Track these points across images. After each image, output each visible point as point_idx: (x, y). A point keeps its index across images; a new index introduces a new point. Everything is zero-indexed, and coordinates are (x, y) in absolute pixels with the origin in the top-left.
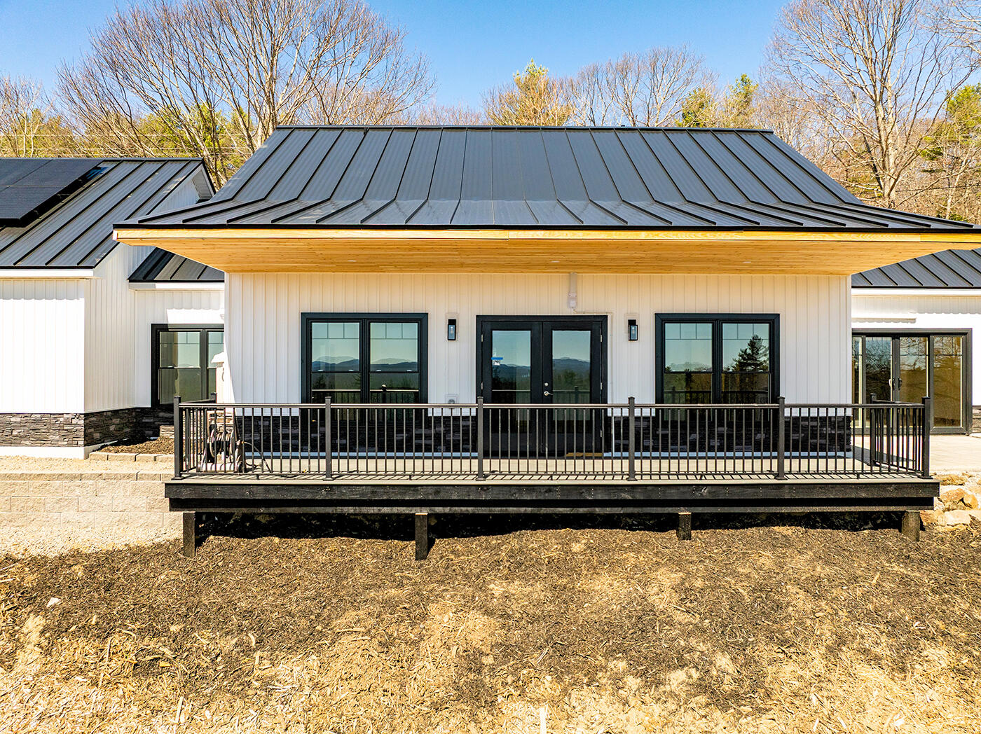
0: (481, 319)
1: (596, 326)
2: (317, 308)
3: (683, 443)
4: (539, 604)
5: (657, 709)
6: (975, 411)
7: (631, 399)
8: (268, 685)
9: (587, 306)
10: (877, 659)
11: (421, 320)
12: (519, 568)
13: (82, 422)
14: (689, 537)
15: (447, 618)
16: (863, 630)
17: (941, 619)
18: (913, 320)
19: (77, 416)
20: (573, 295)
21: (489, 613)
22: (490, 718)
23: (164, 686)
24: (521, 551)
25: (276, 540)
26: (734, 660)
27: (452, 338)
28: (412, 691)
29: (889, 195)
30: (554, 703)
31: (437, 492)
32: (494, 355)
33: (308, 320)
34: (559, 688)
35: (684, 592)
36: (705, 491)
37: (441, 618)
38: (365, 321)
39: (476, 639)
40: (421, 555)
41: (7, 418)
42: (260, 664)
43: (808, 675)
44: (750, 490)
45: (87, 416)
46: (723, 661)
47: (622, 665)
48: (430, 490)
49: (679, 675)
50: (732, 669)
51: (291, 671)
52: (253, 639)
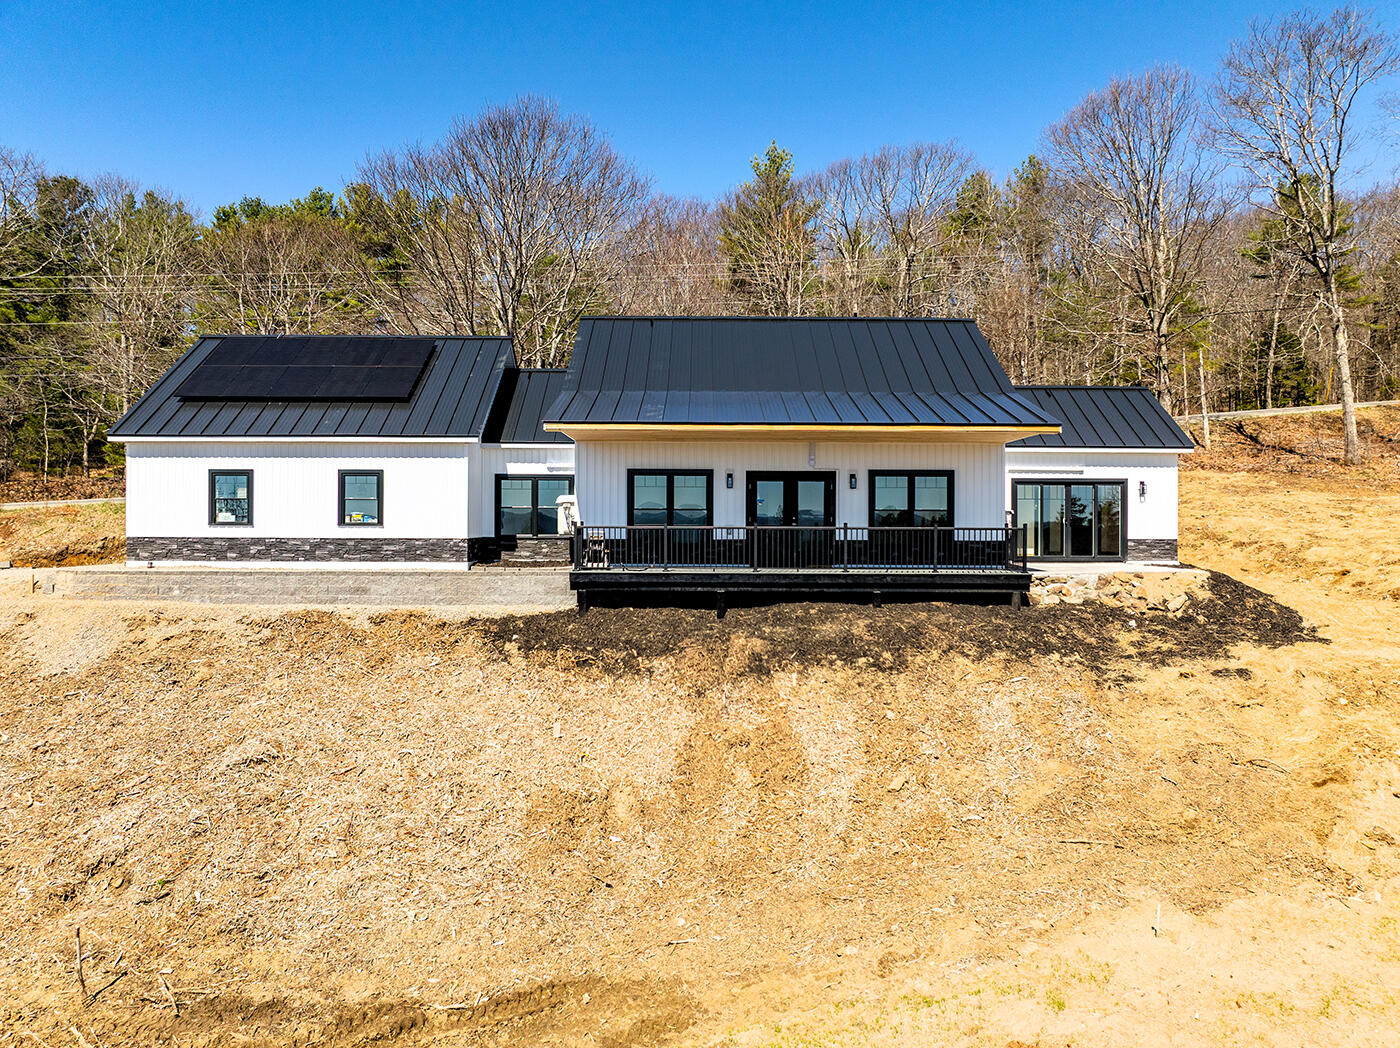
0: (749, 474)
1: (828, 478)
2: (638, 467)
3: (888, 559)
4: (791, 635)
5: (850, 672)
6: (1129, 544)
7: (846, 524)
8: (650, 671)
9: (822, 465)
10: (967, 656)
11: (709, 474)
12: (779, 620)
13: (466, 545)
14: (880, 606)
15: (742, 641)
16: (964, 644)
17: (1008, 640)
18: (1081, 472)
19: (463, 540)
20: (812, 457)
21: (764, 639)
22: (767, 679)
23: (595, 671)
24: (779, 613)
25: (631, 609)
26: (892, 655)
27: (730, 486)
28: (727, 669)
29: (1158, 329)
30: (800, 672)
31: (730, 578)
32: (758, 498)
33: (632, 473)
34: (802, 667)
35: (870, 628)
36: (889, 579)
37: (739, 640)
38: (670, 474)
39: (758, 650)
40: (721, 616)
41: (413, 542)
42: (643, 662)
43: (928, 660)
44: (916, 579)
45: (469, 540)
46: (887, 655)
47: (835, 657)
48: (727, 577)
49: (864, 660)
50: (891, 658)
51: (661, 664)
52: (635, 652)
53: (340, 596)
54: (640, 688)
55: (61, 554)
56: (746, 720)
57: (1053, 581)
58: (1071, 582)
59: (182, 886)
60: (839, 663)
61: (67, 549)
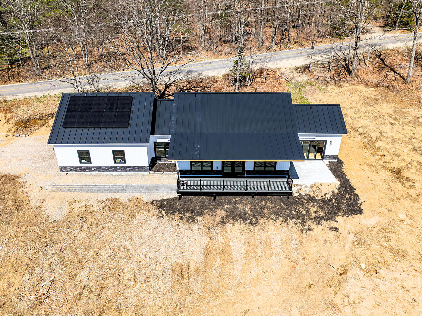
4: (231, 209)
5: (245, 225)
6: (325, 156)
8: (197, 221)
10: (273, 220)
12: (229, 203)
14: (254, 198)
16: (273, 215)
17: (284, 213)
18: (315, 138)
19: (147, 167)
21: (225, 211)
22: (225, 225)
23: (184, 221)
24: (229, 200)
25: (192, 197)
30: (233, 224)
34: (233, 222)
36: (257, 193)
37: (219, 212)
39: (223, 215)
40: (214, 199)
41: (134, 167)
42: (196, 218)
43: (263, 222)
44: (263, 193)
46: (254, 219)
47: (241, 219)
49: (248, 221)
50: (254, 220)
51: (200, 219)
52: (193, 214)
53: (119, 191)
54: (195, 227)
55: (29, 119)
56: (220, 240)
57: (299, 186)
58: (304, 186)
59: (103, 295)
60: (242, 222)
61: (30, 118)
